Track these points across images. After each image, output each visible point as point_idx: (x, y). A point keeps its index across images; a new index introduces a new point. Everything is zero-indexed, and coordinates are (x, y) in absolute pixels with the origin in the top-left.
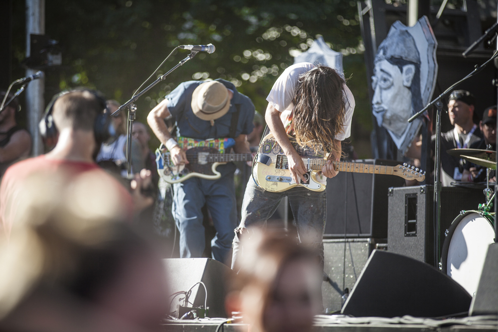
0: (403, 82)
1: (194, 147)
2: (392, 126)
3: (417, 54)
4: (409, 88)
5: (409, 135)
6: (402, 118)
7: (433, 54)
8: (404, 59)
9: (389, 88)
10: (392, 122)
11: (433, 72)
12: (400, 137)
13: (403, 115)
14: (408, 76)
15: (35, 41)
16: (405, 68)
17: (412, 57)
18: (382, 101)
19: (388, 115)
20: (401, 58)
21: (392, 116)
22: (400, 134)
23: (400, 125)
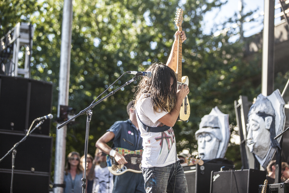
0: (265, 126)
1: (128, 154)
2: (259, 152)
3: (273, 111)
4: (269, 130)
5: (268, 158)
6: (264, 148)
7: (283, 110)
8: (266, 113)
9: (257, 130)
10: (258, 150)
11: (283, 121)
12: (263, 159)
13: (265, 146)
14: (268, 123)
15: (62, 109)
16: (266, 118)
17: (270, 112)
18: (252, 138)
19: (256, 146)
20: (264, 113)
21: (258, 147)
22: (263, 158)
23: (263, 152)
